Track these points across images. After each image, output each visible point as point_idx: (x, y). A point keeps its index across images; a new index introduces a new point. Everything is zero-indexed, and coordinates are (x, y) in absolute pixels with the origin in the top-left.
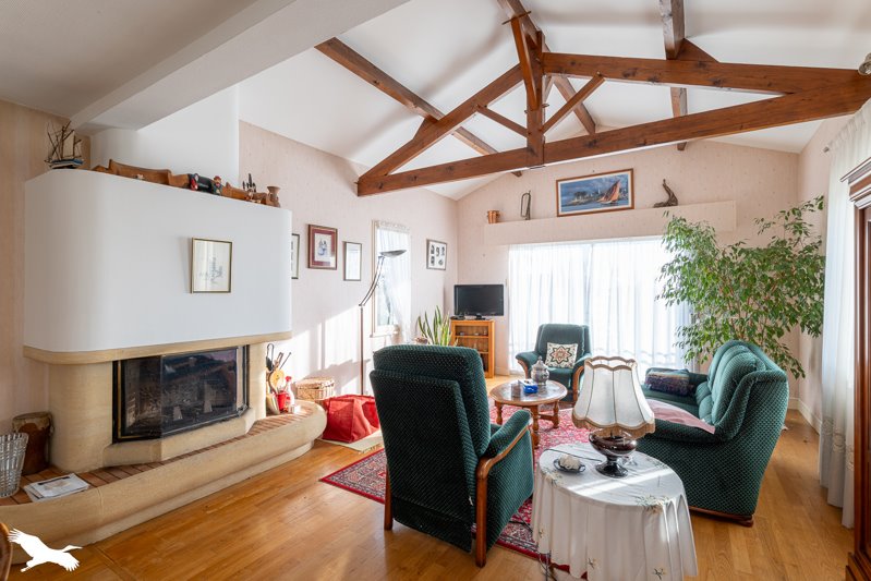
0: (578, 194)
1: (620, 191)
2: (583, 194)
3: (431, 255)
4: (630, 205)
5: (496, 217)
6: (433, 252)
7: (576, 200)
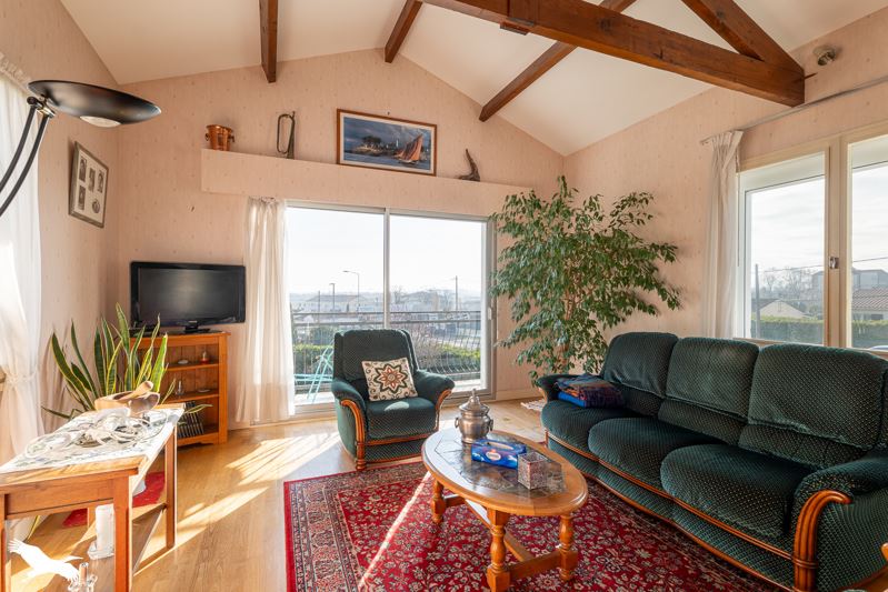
0: (369, 140)
1: (422, 149)
2: (377, 141)
3: (79, 182)
4: (432, 171)
5: (221, 138)
6: (83, 178)
7: (366, 148)
